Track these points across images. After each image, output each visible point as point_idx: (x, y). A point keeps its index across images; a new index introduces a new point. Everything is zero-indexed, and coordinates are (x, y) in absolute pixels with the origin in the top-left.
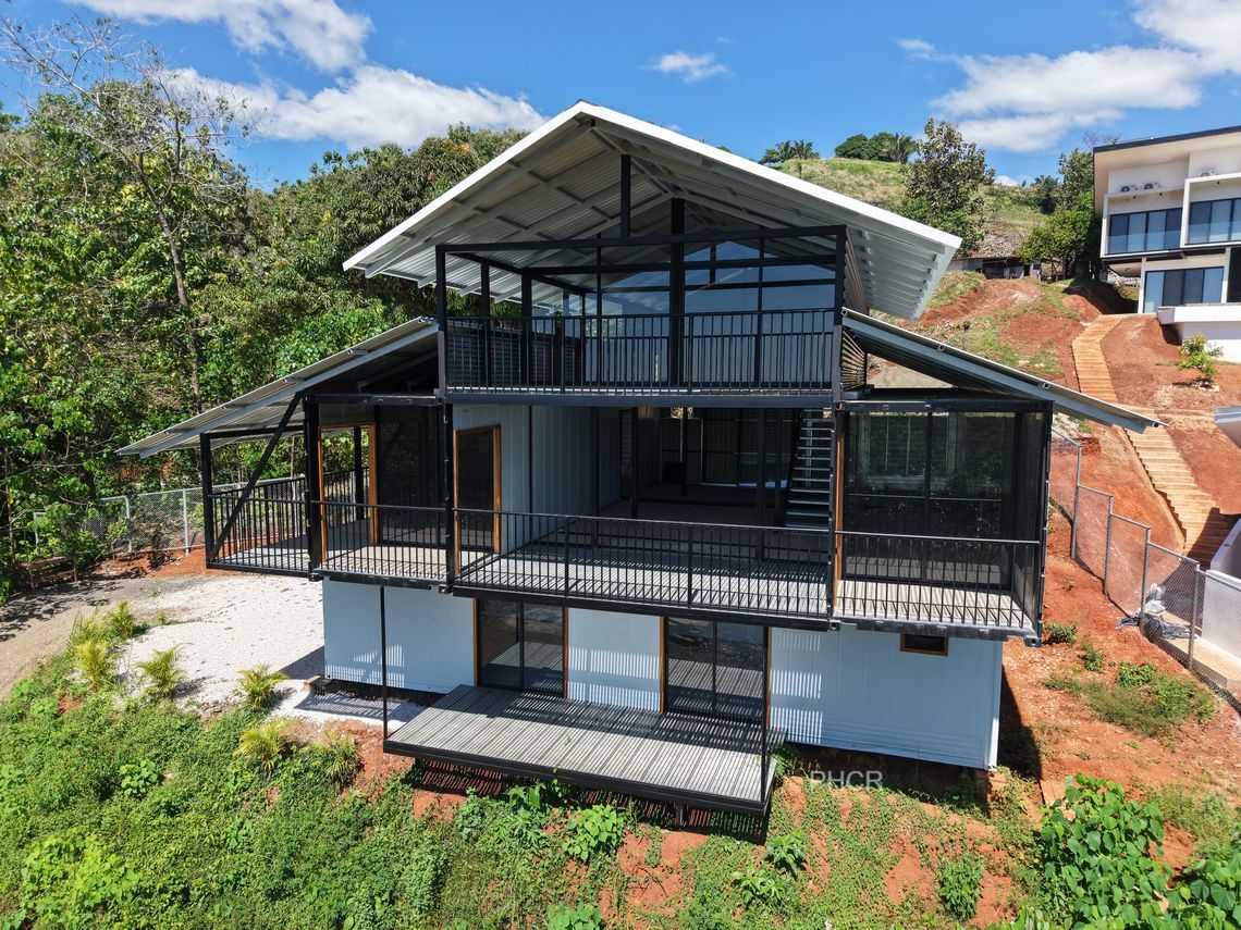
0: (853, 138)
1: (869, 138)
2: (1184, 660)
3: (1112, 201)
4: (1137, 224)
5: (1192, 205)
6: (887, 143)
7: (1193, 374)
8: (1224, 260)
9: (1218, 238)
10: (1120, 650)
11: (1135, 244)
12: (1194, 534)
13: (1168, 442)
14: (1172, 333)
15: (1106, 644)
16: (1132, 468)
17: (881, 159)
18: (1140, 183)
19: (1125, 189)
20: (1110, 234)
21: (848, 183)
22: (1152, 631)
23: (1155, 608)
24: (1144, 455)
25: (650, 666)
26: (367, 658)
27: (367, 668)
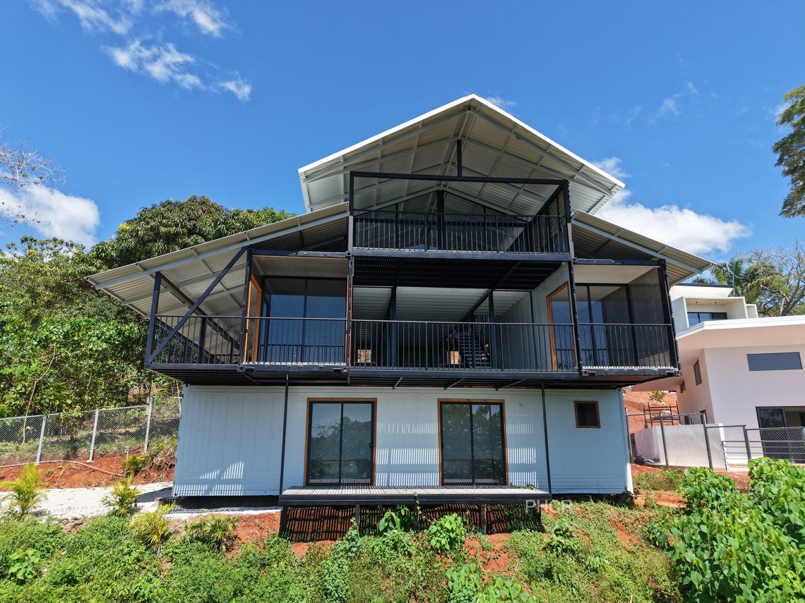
25: (432, 456)
26: (212, 475)
27: (211, 483)
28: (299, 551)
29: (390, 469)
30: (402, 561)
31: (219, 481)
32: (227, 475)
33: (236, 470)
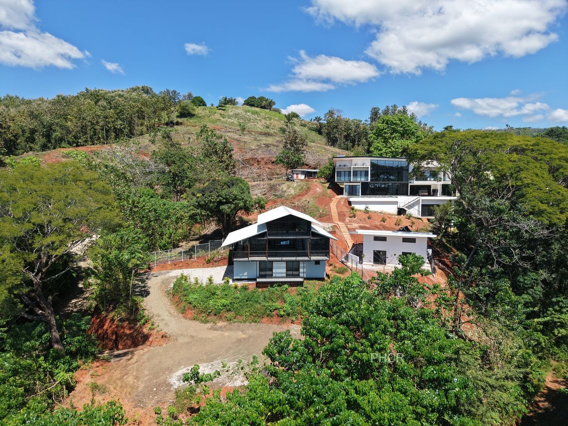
0: (251, 98)
1: (257, 98)
2: (346, 265)
3: (337, 168)
4: (343, 174)
5: (353, 171)
6: (264, 102)
7: (352, 215)
8: (360, 184)
9: (359, 179)
10: (339, 265)
11: (342, 179)
12: (350, 248)
13: (347, 231)
14: (350, 203)
15: (337, 265)
16: (341, 236)
17: (262, 107)
18: (343, 165)
19: (340, 166)
20: (337, 176)
21: (252, 118)
22: (343, 262)
23: (343, 260)
24: (343, 233)
25: (285, 270)
26: (241, 275)
27: (241, 276)
28: (260, 290)
29: (276, 273)
30: (277, 292)
31: (243, 276)
32: (244, 274)
33: (246, 274)
